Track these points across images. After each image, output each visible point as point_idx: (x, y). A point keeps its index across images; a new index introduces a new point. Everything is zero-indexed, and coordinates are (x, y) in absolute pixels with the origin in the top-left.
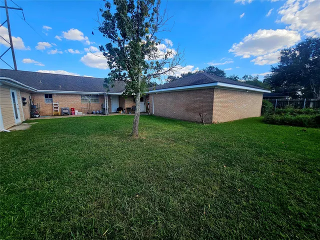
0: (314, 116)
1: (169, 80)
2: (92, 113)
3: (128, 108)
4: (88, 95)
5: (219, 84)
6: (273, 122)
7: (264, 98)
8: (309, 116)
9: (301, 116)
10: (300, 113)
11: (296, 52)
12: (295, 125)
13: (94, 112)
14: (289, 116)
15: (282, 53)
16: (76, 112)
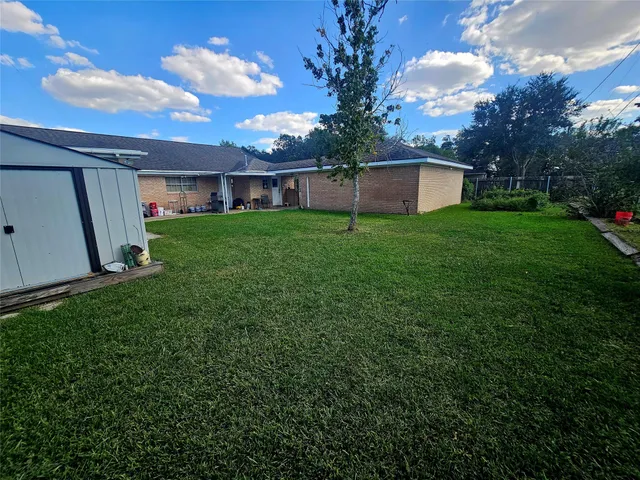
0: (527, 198)
1: (283, 143)
2: (190, 211)
3: (256, 200)
4: (178, 178)
5: (429, 160)
6: (485, 208)
7: (464, 177)
8: (522, 199)
9: (514, 199)
10: (512, 196)
11: (496, 107)
12: (509, 210)
13: (192, 208)
14: (502, 200)
15: (477, 106)
16: (161, 209)
